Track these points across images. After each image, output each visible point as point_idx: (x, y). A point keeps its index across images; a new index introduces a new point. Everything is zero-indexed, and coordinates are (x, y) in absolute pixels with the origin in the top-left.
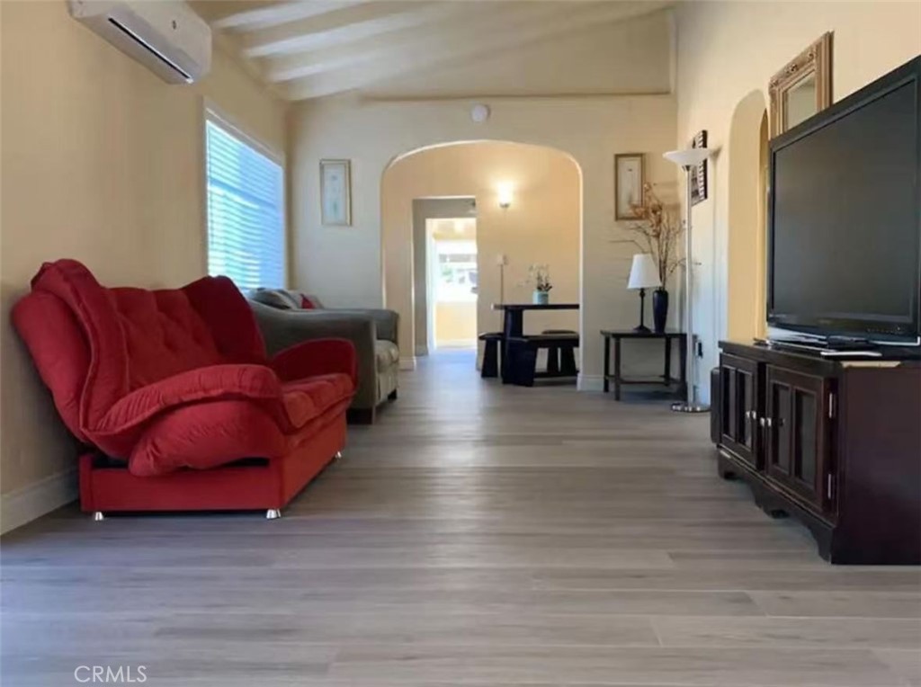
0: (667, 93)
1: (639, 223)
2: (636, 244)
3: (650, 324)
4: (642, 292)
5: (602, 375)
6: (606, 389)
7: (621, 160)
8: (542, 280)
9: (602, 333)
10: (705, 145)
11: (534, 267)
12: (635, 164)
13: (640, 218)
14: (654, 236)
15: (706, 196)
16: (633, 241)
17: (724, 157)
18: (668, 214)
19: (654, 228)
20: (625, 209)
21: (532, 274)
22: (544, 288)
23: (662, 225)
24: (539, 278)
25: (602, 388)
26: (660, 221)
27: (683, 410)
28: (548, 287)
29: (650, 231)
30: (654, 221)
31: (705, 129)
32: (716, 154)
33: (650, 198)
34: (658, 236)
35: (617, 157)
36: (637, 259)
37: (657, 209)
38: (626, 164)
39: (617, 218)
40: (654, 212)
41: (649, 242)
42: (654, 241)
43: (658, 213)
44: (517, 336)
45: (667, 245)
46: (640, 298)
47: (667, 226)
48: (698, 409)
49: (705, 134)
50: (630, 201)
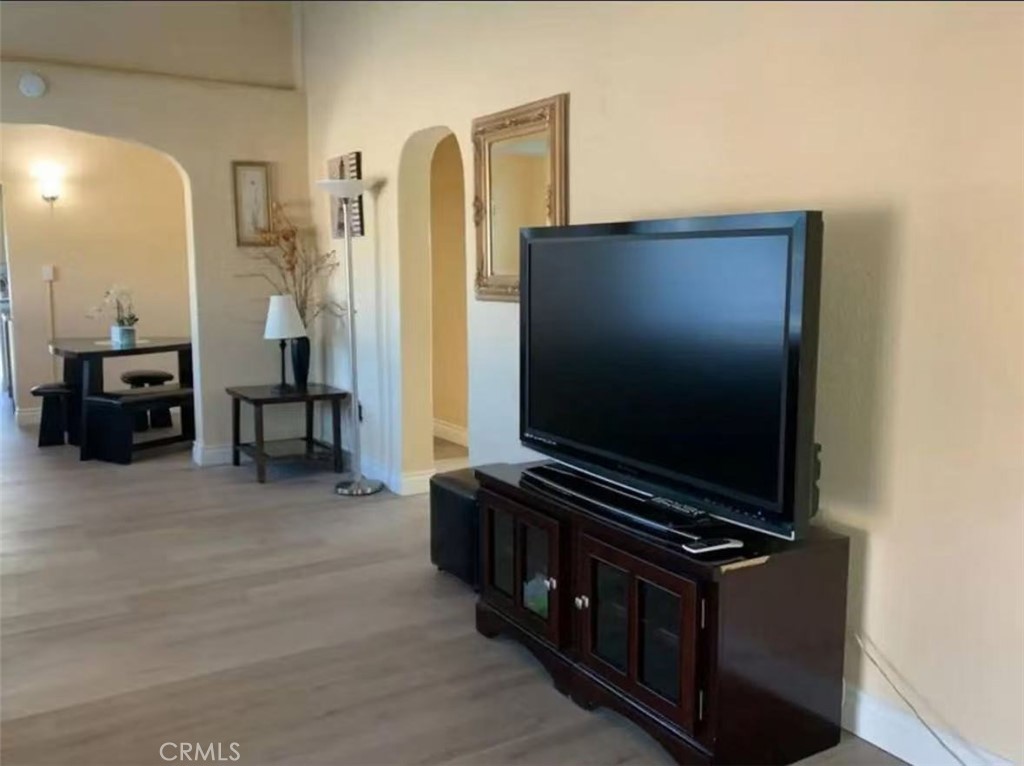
0: (290, 88)
1: (268, 250)
2: (267, 278)
3: (291, 380)
4: (283, 344)
5: (230, 443)
6: (236, 462)
7: (241, 170)
8: (123, 311)
9: (229, 391)
10: (359, 176)
11: (112, 292)
12: (256, 175)
13: (267, 244)
14: (288, 270)
15: (362, 233)
16: (263, 275)
17: (391, 193)
18: (302, 241)
19: (287, 258)
20: (248, 232)
21: (107, 300)
22: (128, 322)
23: (296, 254)
24: (119, 308)
25: (229, 458)
26: (294, 248)
27: (351, 495)
28: (133, 319)
29: (283, 263)
30: (287, 249)
31: (358, 150)
32: (378, 186)
33: (279, 222)
34: (292, 269)
35: (236, 165)
36: (275, 301)
37: (289, 235)
38: (249, 175)
39: (240, 243)
40: (286, 238)
41: (284, 277)
42: (289, 275)
43: (291, 240)
44: (96, 394)
45: (306, 281)
46: (279, 350)
47: (303, 255)
48: (369, 491)
49: (358, 156)
50: (255, 222)
